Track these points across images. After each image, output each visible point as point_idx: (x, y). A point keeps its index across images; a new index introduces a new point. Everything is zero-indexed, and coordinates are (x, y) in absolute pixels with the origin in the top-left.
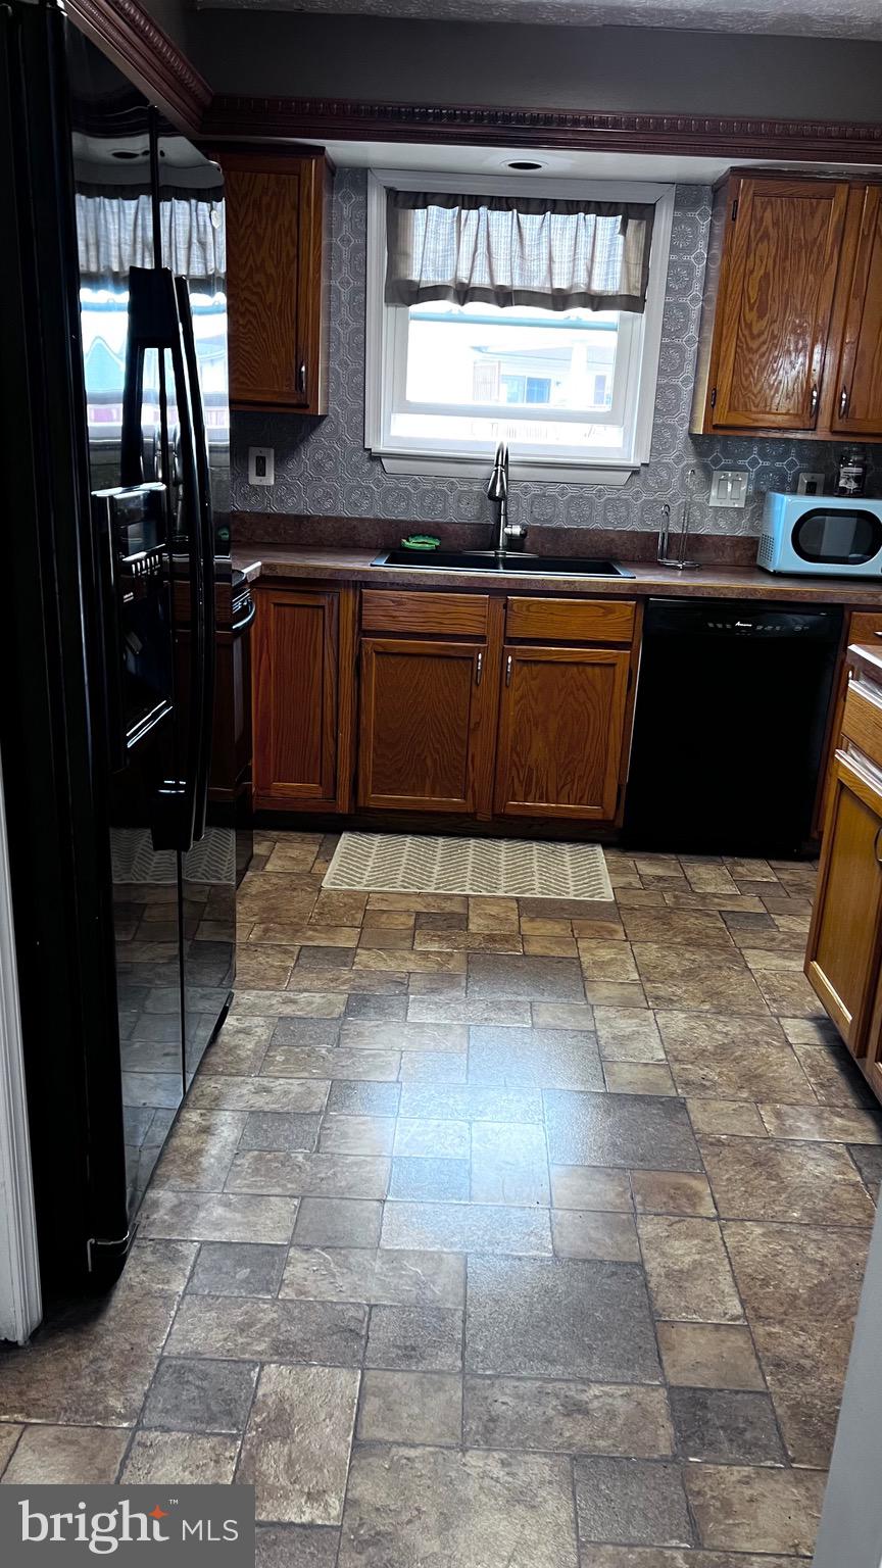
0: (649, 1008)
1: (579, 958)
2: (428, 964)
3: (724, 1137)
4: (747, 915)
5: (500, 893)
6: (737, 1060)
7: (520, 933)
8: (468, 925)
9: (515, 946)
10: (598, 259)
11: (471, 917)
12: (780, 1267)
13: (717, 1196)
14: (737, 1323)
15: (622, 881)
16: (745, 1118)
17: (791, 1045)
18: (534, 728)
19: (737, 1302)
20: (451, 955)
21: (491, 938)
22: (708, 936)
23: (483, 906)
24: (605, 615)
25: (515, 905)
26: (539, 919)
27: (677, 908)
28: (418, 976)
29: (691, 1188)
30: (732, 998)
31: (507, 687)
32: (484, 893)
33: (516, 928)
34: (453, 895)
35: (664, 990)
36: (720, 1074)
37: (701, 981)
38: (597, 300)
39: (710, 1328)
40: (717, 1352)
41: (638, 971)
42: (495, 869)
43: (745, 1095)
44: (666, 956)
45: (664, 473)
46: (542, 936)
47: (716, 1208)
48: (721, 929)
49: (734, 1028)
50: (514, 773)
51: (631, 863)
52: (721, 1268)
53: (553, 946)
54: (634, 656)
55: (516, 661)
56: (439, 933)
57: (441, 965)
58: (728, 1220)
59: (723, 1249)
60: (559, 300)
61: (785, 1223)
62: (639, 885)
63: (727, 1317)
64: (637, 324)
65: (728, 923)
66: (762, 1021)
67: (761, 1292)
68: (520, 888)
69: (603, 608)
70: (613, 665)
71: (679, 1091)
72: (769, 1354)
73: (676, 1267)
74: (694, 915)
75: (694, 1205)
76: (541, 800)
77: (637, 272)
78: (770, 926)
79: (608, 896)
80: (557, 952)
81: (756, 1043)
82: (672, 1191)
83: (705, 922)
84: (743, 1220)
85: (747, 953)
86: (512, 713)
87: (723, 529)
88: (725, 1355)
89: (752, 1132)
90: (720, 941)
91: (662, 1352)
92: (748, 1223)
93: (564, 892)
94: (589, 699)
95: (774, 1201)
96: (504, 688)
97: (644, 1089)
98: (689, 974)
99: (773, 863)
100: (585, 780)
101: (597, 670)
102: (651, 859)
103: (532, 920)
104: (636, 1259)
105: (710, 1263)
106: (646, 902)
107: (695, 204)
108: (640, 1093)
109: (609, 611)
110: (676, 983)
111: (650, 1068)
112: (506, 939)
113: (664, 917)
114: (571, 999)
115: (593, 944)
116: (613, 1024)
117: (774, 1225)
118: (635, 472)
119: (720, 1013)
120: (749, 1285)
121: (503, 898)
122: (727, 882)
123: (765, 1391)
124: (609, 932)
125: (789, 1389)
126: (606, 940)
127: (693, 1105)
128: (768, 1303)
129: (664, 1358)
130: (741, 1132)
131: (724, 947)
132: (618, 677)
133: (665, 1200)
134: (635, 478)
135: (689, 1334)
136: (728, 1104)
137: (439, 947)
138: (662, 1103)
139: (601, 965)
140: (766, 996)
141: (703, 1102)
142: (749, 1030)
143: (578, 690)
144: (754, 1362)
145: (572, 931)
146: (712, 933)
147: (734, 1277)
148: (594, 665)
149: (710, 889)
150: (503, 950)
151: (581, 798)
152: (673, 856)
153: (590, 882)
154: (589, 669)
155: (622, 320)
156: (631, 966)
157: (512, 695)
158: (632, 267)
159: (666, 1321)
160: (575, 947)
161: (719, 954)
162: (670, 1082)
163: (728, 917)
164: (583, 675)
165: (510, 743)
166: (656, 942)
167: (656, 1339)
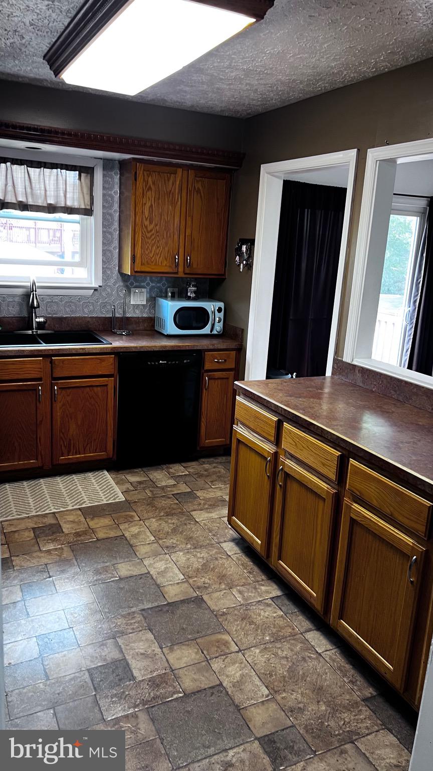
0: (166, 554)
1: (124, 535)
2: (53, 557)
3: (225, 610)
4: (185, 494)
5: (70, 508)
6: (213, 570)
7: (90, 528)
8: (62, 530)
9: (91, 536)
10: (68, 190)
11: (62, 525)
12: (273, 665)
13: (235, 640)
14: (269, 698)
15: (124, 487)
16: (228, 598)
17: (230, 556)
18: (70, 420)
19: (265, 688)
20: (62, 549)
21: (77, 534)
22: (174, 509)
23: (65, 517)
24: (100, 363)
25: (80, 512)
26: (95, 518)
27: (154, 498)
28: (51, 565)
29: (223, 640)
30: (197, 539)
31: (55, 401)
32: (62, 509)
33: (87, 526)
34: (47, 514)
35: (169, 542)
36: (209, 579)
37: (181, 533)
38: (69, 210)
39: (260, 704)
40: (268, 715)
41: (153, 535)
42: (60, 495)
43: (223, 587)
44: (161, 524)
45: (109, 290)
46: (102, 526)
47: (237, 646)
48: (177, 504)
49: (204, 554)
50: (62, 442)
51: (123, 477)
52: (252, 674)
53: (108, 531)
54: (115, 381)
55: (59, 388)
56: (50, 538)
57: (60, 556)
58: (244, 650)
59: (249, 665)
60: (51, 209)
61: (265, 644)
62: (132, 489)
63: (264, 696)
64: (89, 221)
65: (179, 500)
66: (214, 547)
67: (271, 680)
68: (78, 502)
69: (100, 359)
70: (106, 385)
71: (197, 592)
72: (286, 707)
73: (235, 681)
74: (163, 499)
75: (228, 648)
76: (76, 454)
77: (87, 198)
78: (196, 498)
79: (121, 498)
80: (112, 534)
81: (216, 559)
82: (217, 644)
83: (169, 502)
84: (249, 648)
85: (193, 513)
86: (58, 414)
87: (137, 314)
88: (271, 715)
89: (234, 604)
90: (180, 510)
91: (248, 723)
92: (252, 649)
93: (100, 500)
94: (96, 402)
95: (257, 635)
96: (54, 402)
97: (184, 596)
98: (174, 531)
99: (183, 464)
100: (97, 440)
101: (99, 388)
102: (131, 473)
103: (92, 519)
104: (218, 683)
105: (247, 673)
106: (140, 497)
107: (112, 169)
108: (182, 599)
109: (102, 360)
110: (171, 537)
111: (180, 585)
112: (85, 533)
113: (151, 503)
114: (130, 558)
115: (126, 525)
116: (155, 566)
117: (262, 646)
118: (96, 290)
119: (195, 548)
120: (266, 677)
121: (72, 510)
122: (169, 479)
123: (292, 725)
124: (130, 517)
125: (300, 720)
126: (131, 522)
127: (205, 597)
128: (276, 684)
129: (250, 726)
130: (230, 605)
131: (182, 513)
132: (109, 391)
133: (216, 649)
134: (96, 292)
135: (254, 711)
136: (219, 593)
137: (53, 546)
138: (193, 601)
139: (135, 536)
140: (210, 534)
141: (208, 595)
142: (211, 553)
143: (91, 398)
144: (283, 713)
145: (114, 521)
146: (175, 506)
147: (258, 676)
148: (97, 386)
149: (164, 484)
150: (86, 539)
151: (96, 450)
152: (140, 469)
153: (110, 491)
154: (95, 389)
155: (82, 219)
156: (149, 534)
157: (58, 406)
158: (85, 195)
159: (243, 708)
160: (119, 530)
161: (182, 518)
162: (192, 590)
163: (177, 496)
164: (92, 391)
165: (58, 429)
166: (153, 518)
167: (243, 719)
